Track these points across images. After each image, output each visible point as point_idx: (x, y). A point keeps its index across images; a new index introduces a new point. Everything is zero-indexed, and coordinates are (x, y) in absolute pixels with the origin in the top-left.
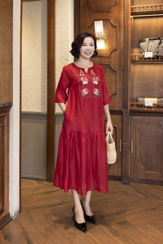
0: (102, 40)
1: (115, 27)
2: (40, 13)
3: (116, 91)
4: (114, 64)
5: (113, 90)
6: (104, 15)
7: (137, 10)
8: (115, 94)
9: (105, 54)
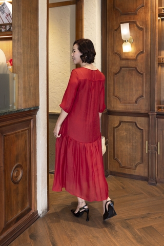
0: (128, 43)
1: (141, 29)
3: (143, 94)
4: (141, 66)
5: (140, 93)
6: (130, 18)
8: (142, 96)
9: (132, 56)
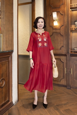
0: (56, 21)
1: (62, 15)
2: (29, 10)
3: (63, 45)
4: (62, 32)
5: (62, 45)
6: (57, 10)
7: (74, 6)
8: (63, 46)
9: (58, 28)
